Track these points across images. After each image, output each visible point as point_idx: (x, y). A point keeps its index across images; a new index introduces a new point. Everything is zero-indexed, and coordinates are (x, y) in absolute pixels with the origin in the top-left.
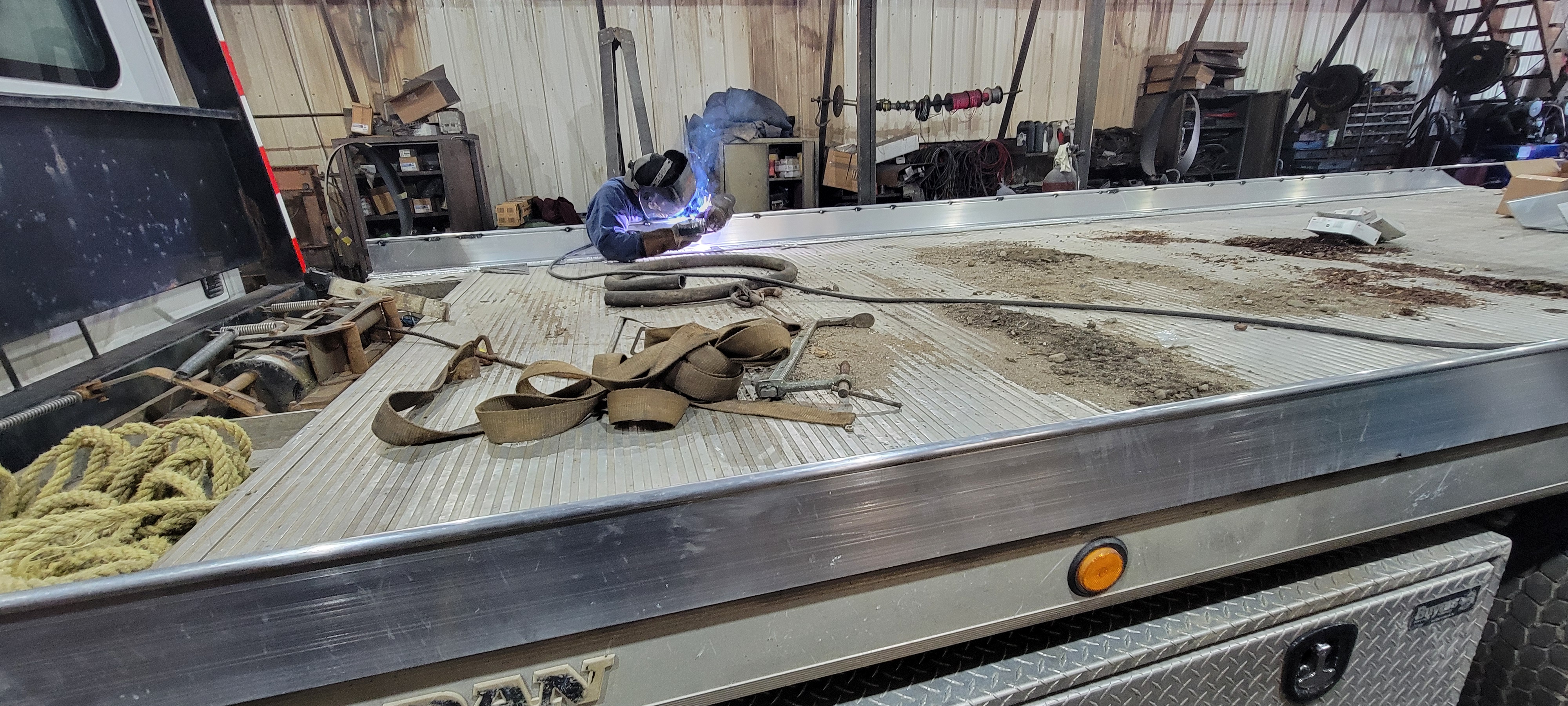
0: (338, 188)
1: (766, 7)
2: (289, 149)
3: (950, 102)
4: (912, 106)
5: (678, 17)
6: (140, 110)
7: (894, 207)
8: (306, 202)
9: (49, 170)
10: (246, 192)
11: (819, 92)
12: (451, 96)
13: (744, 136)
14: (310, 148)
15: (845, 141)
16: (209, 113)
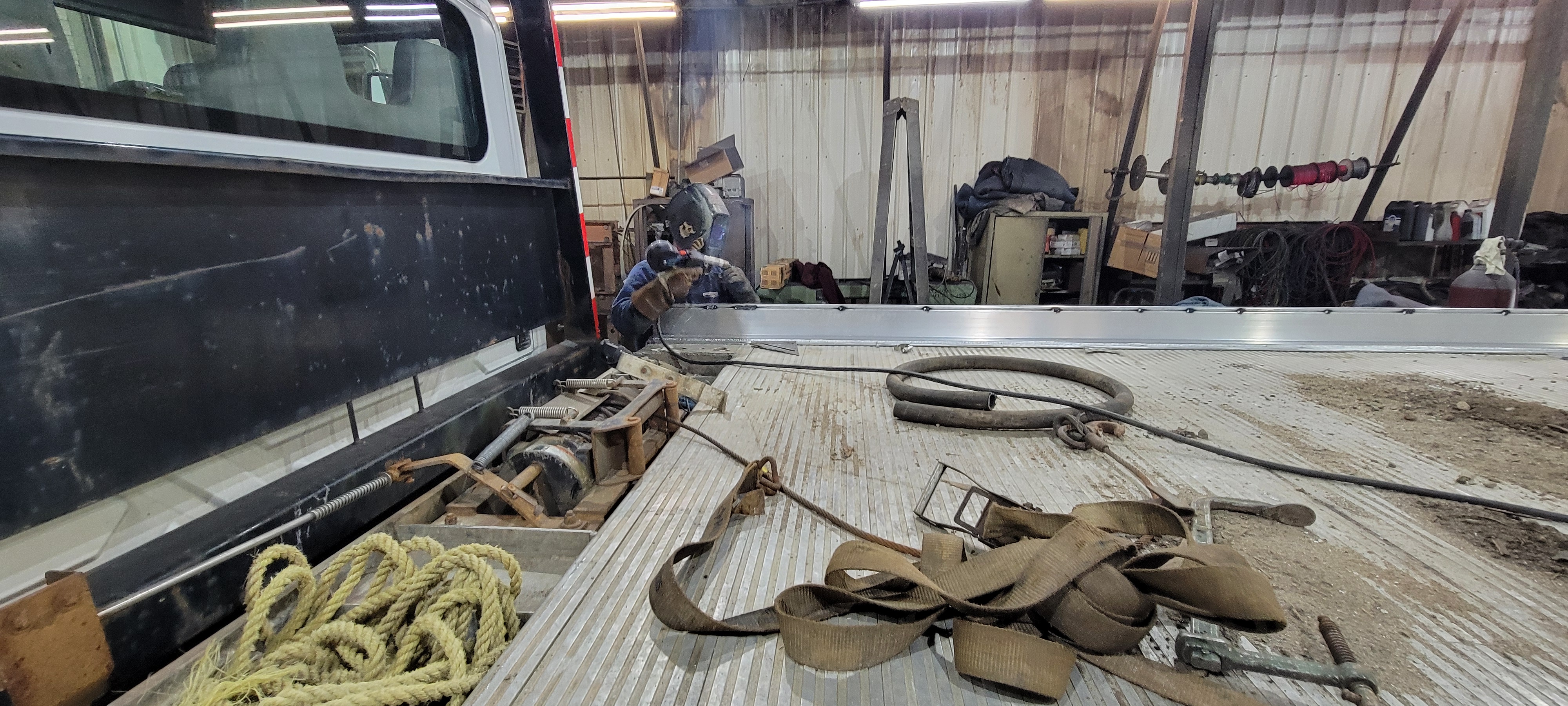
0: (630, 241)
1: (1060, 73)
2: (598, 205)
3: (1289, 176)
4: (1234, 179)
5: (962, 85)
6: (496, 182)
7: (1242, 311)
8: (604, 253)
9: (419, 236)
10: (564, 256)
11: (1114, 161)
12: (737, 163)
13: (1019, 209)
14: (615, 205)
15: (1137, 216)
16: (547, 184)
